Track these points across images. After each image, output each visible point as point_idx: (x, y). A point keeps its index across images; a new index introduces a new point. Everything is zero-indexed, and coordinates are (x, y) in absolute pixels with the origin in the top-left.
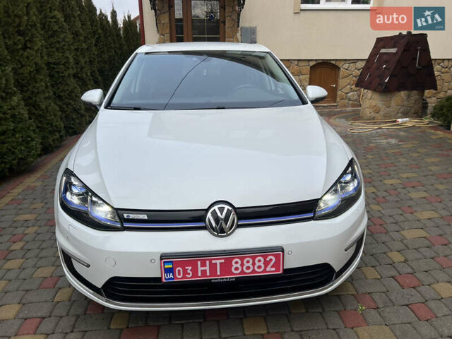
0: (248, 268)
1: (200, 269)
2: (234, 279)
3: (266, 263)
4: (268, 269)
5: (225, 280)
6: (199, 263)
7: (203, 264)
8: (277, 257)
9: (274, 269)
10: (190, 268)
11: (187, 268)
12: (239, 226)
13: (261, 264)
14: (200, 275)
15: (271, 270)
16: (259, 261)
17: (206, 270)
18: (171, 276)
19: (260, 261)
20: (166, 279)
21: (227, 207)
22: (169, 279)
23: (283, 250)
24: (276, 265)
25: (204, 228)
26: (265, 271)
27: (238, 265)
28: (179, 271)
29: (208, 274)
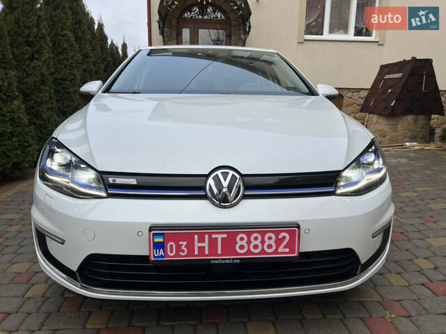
0: (256, 247)
1: (197, 245)
2: (238, 261)
3: (279, 242)
4: (280, 250)
5: (228, 261)
6: (196, 237)
7: (201, 240)
8: (292, 234)
9: (287, 250)
10: (185, 243)
11: (181, 243)
12: (245, 197)
13: (272, 242)
14: (196, 253)
15: (284, 251)
16: (270, 238)
17: (204, 247)
18: (162, 253)
19: (270, 240)
20: (154, 257)
21: (231, 173)
22: (158, 257)
23: (298, 227)
24: (291, 245)
25: (205, 197)
26: (276, 252)
27: (244, 243)
28: (171, 246)
29: (207, 253)
